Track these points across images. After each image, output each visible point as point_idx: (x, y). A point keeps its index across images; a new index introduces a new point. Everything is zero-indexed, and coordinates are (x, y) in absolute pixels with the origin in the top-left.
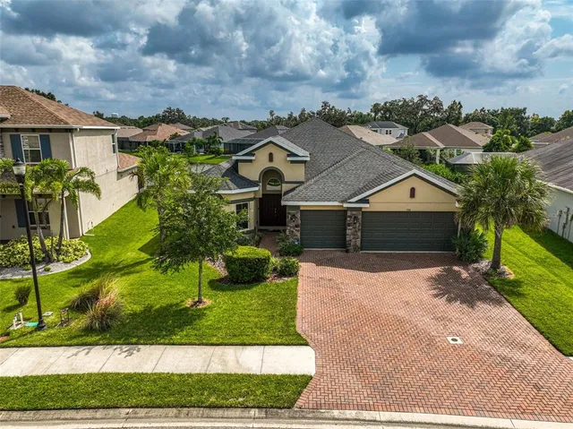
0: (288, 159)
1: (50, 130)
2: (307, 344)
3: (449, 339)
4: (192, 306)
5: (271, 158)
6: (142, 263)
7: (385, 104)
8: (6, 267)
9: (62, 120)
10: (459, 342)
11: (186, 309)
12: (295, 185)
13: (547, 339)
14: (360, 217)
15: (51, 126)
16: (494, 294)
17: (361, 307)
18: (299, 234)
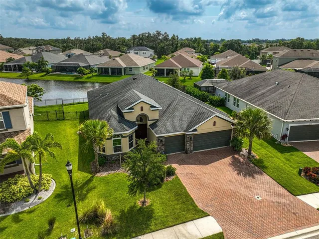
0: (151, 109)
1: (9, 109)
2: (209, 215)
3: (256, 197)
4: (143, 205)
5: (142, 109)
6: (90, 181)
7: (139, 35)
8: (12, 202)
9: (16, 101)
10: (260, 198)
11: (141, 208)
12: (154, 121)
13: (286, 189)
14: (193, 137)
15: (11, 106)
16: (258, 169)
17: (215, 188)
18: (164, 149)
